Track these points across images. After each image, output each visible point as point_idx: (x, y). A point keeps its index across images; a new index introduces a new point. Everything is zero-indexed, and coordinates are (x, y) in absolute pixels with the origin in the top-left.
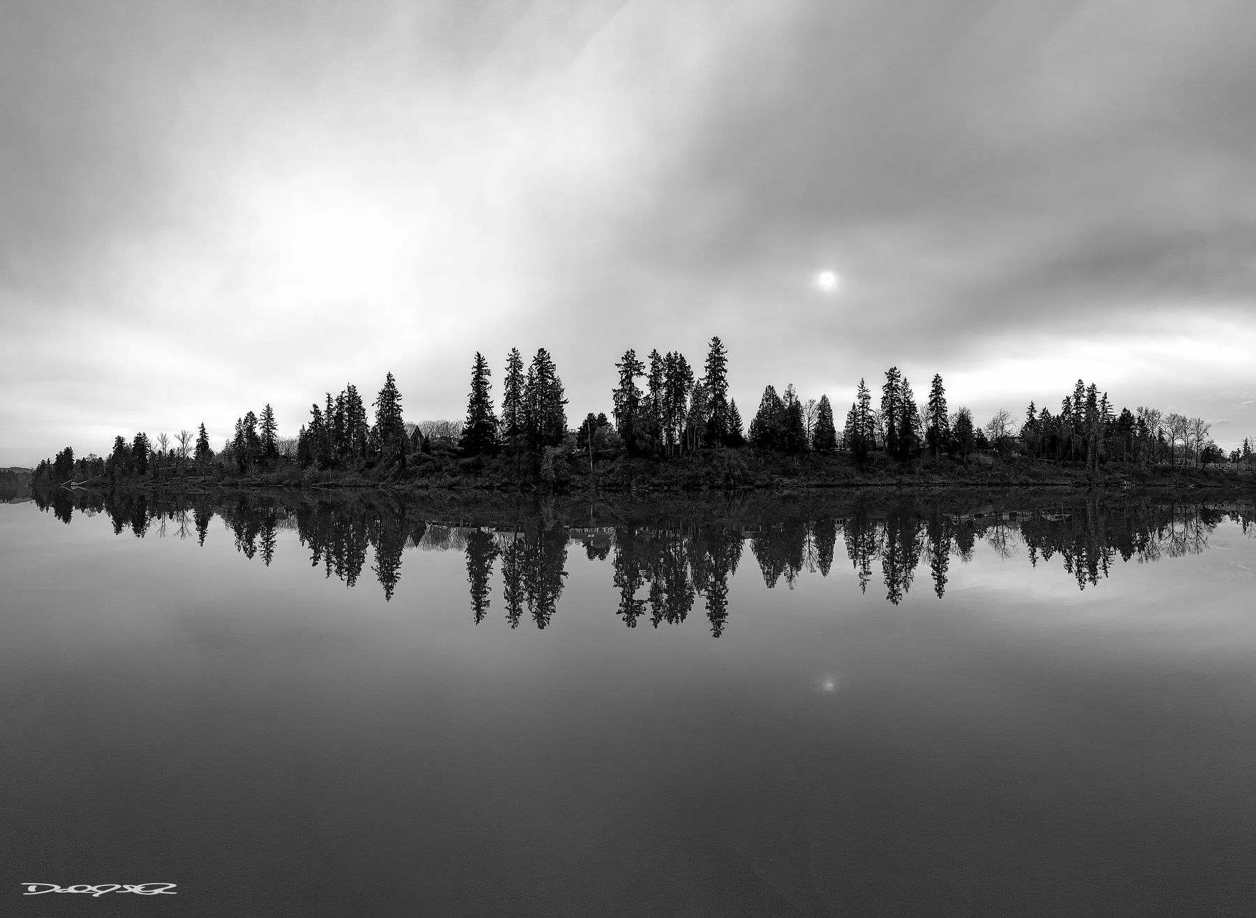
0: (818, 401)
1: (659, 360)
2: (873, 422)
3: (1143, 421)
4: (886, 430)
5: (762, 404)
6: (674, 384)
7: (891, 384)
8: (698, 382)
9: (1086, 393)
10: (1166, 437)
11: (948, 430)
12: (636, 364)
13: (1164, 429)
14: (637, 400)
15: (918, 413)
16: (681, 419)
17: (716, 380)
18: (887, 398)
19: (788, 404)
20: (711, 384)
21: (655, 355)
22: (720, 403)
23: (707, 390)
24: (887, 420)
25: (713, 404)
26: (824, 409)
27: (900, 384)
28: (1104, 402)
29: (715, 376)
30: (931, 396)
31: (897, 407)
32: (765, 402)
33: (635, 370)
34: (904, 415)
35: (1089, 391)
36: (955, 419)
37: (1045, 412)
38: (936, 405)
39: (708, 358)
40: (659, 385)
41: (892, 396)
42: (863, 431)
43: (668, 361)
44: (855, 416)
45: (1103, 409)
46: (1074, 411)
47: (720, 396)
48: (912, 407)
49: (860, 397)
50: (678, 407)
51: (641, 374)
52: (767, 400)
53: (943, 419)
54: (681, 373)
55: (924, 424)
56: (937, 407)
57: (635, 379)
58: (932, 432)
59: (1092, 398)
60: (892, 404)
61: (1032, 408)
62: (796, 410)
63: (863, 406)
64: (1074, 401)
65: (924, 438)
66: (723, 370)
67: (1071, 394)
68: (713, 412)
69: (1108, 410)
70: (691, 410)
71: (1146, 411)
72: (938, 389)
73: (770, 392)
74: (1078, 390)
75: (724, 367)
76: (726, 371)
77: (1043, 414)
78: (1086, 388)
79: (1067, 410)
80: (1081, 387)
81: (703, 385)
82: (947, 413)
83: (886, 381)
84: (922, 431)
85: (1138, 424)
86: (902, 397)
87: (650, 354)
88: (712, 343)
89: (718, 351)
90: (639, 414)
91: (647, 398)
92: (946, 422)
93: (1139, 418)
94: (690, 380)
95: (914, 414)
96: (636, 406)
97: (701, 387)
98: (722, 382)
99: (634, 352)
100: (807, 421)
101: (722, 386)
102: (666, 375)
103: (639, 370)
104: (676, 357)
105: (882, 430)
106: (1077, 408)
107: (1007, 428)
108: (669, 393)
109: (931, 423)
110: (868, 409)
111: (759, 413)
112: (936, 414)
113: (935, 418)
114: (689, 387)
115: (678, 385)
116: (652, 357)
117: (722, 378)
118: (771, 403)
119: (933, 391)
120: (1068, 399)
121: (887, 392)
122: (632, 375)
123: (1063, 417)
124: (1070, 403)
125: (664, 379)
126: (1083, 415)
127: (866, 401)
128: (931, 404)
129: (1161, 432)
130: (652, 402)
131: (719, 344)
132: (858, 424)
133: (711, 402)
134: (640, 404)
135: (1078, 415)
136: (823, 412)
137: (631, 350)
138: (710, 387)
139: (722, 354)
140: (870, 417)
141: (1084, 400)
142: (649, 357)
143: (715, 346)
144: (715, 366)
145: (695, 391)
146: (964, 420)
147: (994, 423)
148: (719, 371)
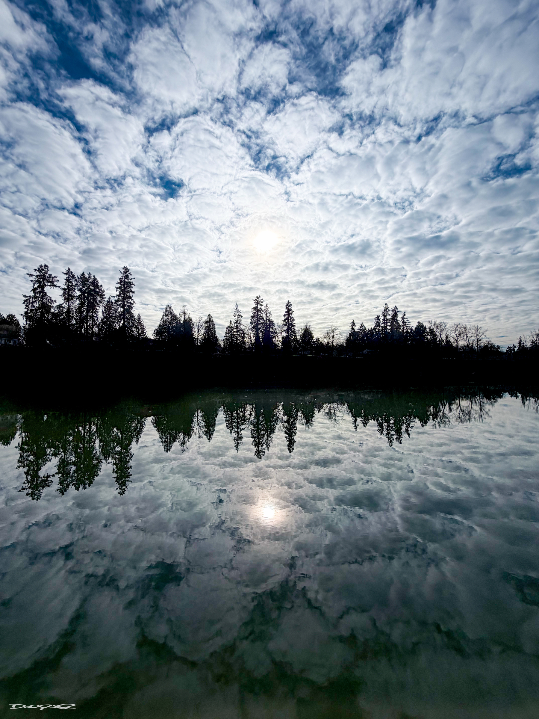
0: (205, 318)
1: (73, 277)
2: (244, 333)
3: (433, 329)
4: (253, 339)
5: (163, 318)
6: (87, 298)
7: (257, 307)
8: (110, 298)
9: (390, 313)
10: (452, 340)
11: (296, 339)
12: (50, 277)
13: (449, 335)
14: (50, 307)
15: (276, 327)
16: (92, 326)
17: (124, 298)
18: (254, 317)
19: (183, 319)
20: (121, 301)
21: (69, 272)
22: (128, 316)
23: (118, 305)
24: (254, 332)
25: (122, 316)
26: (210, 325)
27: (263, 308)
28: (403, 318)
29: (124, 295)
30: (285, 315)
31: (261, 323)
32: (165, 317)
33: (48, 281)
34: (266, 328)
35: (393, 311)
36: (302, 331)
37: (362, 326)
38: (288, 321)
39: (119, 281)
40: (72, 297)
41: (257, 315)
42: (237, 339)
43: (81, 279)
44: (232, 329)
45: (403, 322)
46: (383, 325)
47: (128, 310)
48: (272, 324)
49: (235, 316)
50: (90, 316)
51: (55, 286)
52: (166, 316)
53: (293, 332)
54: (94, 290)
55: (279, 335)
56: (289, 323)
57: (47, 289)
58: (286, 340)
59: (395, 315)
60: (257, 321)
61: (353, 324)
62: (188, 324)
63: (237, 322)
64: (382, 318)
65: (280, 344)
66: (131, 291)
67: (380, 314)
68: (122, 322)
69: (407, 323)
70: (103, 319)
71: (435, 323)
72: (289, 312)
73: (169, 311)
74: (385, 310)
75: (132, 289)
76: (133, 293)
77: (361, 327)
78: (390, 309)
79: (377, 324)
80: (387, 309)
81: (113, 301)
82: (295, 328)
83: (254, 305)
84: (278, 340)
85: (429, 332)
86: (264, 316)
87: (65, 271)
88: (123, 271)
89: (127, 277)
90: (52, 319)
91: (60, 306)
92: (294, 333)
93: (430, 328)
94: (102, 297)
95: (272, 328)
96: (48, 312)
97: (112, 303)
98: (130, 300)
99: (47, 266)
100: (197, 332)
101: (130, 303)
102: (80, 290)
103: (52, 282)
104: (89, 277)
105: (250, 339)
106: (384, 323)
107: (336, 337)
108: (82, 305)
109: (284, 334)
110: (241, 324)
111: (160, 325)
112: (288, 328)
113: (287, 331)
114: (100, 302)
115: (91, 299)
116: (66, 274)
117: (130, 297)
118: (170, 318)
119: (286, 312)
120: (378, 317)
121: (254, 313)
122: (46, 285)
123: (375, 329)
124: (379, 320)
125: (78, 293)
126: (389, 328)
127: (239, 319)
128: (284, 321)
129: (447, 337)
130: (65, 310)
131: (128, 271)
132: (234, 335)
133: (120, 314)
134: (52, 310)
135: (385, 328)
136: (209, 326)
137: (45, 265)
138: (119, 303)
139: (131, 279)
140: (242, 330)
141: (389, 317)
142: (64, 273)
143: (125, 273)
144: (125, 288)
145: (107, 305)
146: (307, 333)
147: (328, 334)
148: (128, 292)
